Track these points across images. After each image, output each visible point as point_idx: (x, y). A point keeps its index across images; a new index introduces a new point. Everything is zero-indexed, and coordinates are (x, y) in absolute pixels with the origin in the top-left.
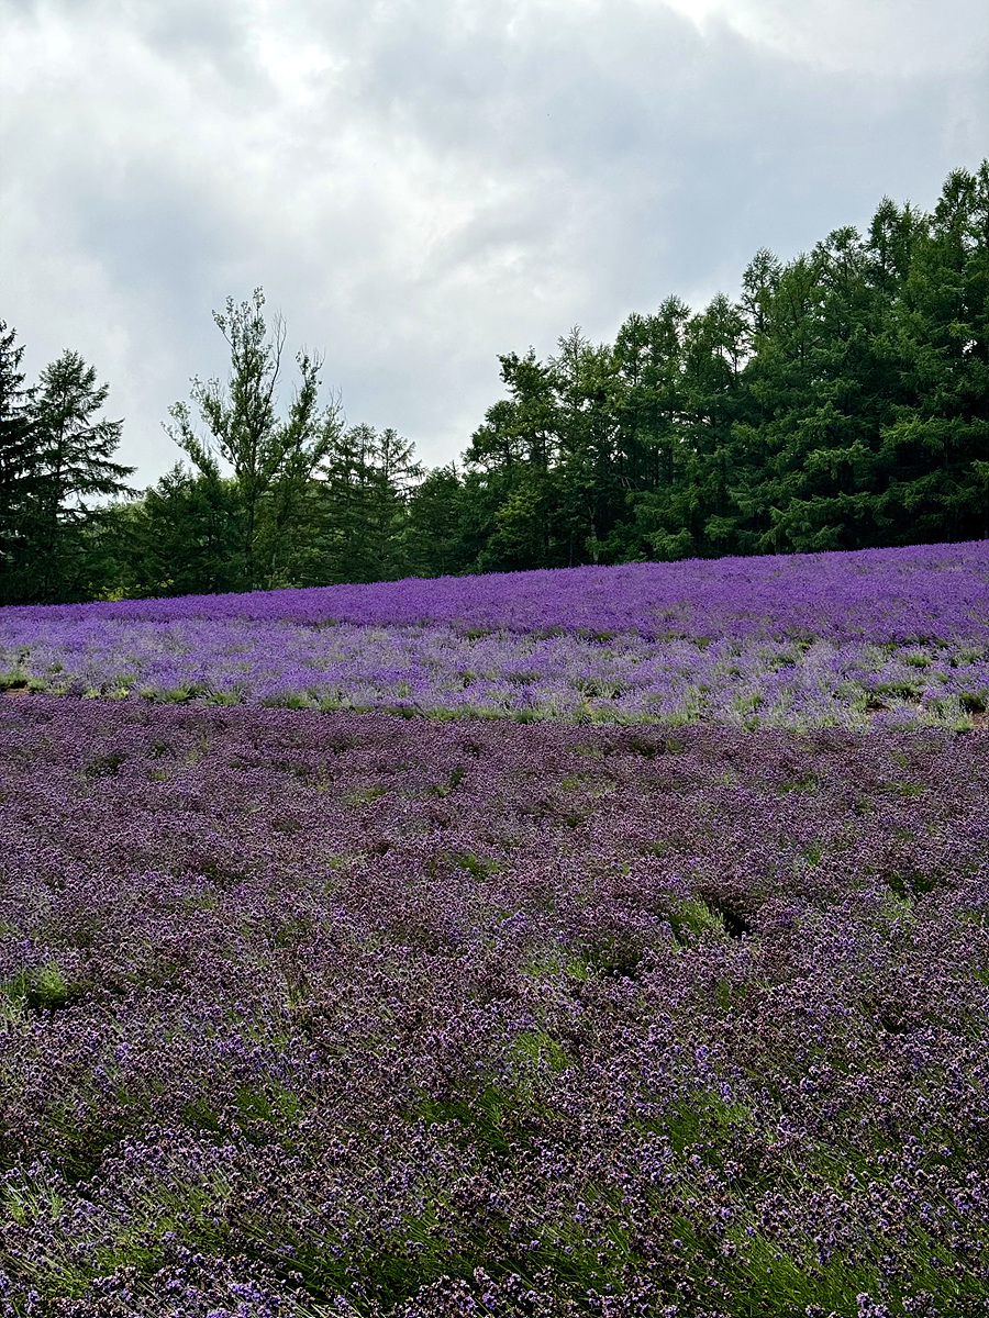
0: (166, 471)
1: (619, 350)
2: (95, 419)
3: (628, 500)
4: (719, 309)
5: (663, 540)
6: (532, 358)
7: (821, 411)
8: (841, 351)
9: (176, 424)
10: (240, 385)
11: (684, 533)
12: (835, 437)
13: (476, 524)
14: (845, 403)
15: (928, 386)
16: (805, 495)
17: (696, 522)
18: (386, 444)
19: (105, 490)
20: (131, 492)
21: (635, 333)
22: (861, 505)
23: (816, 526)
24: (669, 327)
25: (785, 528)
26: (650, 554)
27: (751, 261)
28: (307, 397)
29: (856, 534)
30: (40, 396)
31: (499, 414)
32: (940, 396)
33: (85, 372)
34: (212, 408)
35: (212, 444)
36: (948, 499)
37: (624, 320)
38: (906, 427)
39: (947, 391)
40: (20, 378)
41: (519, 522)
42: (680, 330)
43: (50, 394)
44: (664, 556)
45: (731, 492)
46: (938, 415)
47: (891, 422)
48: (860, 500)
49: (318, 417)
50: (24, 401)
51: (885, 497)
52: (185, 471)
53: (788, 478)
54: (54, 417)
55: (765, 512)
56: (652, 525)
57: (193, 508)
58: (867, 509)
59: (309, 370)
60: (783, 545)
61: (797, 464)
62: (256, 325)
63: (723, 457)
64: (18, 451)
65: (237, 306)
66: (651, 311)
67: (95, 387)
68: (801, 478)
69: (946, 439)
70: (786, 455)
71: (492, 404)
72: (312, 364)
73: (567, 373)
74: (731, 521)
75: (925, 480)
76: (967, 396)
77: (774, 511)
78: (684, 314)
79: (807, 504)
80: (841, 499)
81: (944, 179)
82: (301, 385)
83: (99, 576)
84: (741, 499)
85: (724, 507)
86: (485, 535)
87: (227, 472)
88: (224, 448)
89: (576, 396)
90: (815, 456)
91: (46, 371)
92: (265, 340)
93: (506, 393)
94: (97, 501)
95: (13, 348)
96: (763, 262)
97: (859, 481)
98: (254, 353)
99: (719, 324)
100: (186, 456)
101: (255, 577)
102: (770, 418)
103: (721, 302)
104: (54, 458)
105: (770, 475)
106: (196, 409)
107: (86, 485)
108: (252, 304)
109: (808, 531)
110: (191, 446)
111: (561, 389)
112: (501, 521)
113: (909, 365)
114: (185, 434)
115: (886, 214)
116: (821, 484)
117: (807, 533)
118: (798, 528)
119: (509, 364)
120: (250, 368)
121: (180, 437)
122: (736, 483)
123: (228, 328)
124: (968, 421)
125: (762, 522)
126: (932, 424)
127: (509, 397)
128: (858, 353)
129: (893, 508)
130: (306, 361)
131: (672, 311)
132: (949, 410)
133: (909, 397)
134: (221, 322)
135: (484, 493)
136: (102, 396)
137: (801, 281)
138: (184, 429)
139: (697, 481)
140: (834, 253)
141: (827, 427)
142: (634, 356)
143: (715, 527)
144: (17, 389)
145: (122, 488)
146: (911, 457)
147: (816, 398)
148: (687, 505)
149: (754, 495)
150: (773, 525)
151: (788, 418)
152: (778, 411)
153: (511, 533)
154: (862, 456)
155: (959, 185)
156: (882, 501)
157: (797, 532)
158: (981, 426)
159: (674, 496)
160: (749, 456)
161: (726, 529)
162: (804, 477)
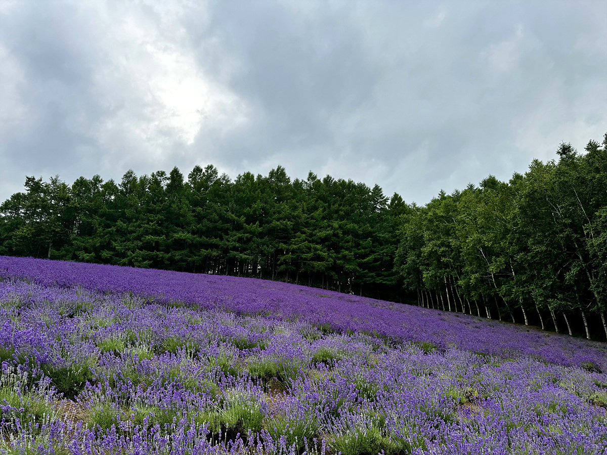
1: (74, 187)
3: (71, 238)
4: (112, 182)
5: (82, 254)
6: (41, 180)
7: (151, 224)
8: (160, 207)
11: (93, 254)
12: (155, 233)
14: (160, 223)
15: (188, 224)
16: (141, 249)
17: (97, 250)
21: (81, 183)
22: (161, 256)
23: (144, 260)
24: (95, 184)
25: (132, 258)
27: (126, 172)
29: (157, 264)
32: (192, 228)
36: (189, 259)
37: (78, 178)
39: (195, 226)
41: (24, 238)
44: (83, 260)
45: (113, 243)
48: (160, 254)
51: (170, 255)
53: (135, 242)
55: (126, 252)
56: (79, 249)
58: (162, 257)
60: (131, 264)
61: (138, 238)
63: (113, 231)
68: (140, 244)
70: (135, 235)
71: (16, 193)
73: (53, 189)
74: (112, 253)
75: (183, 252)
77: (129, 252)
78: (101, 181)
79: (142, 252)
80: (155, 253)
81: (194, 167)
84: (117, 246)
85: (110, 248)
90: (148, 237)
96: (131, 173)
97: (161, 248)
102: (131, 222)
105: (129, 240)
109: (140, 261)
112: (16, 236)
115: (175, 171)
116: (147, 246)
119: (30, 180)
122: (115, 241)
124: (200, 237)
125: (124, 255)
126: (190, 236)
127: (24, 192)
129: (171, 259)
131: (97, 180)
132: (193, 233)
139: (101, 237)
140: (158, 177)
141: (152, 229)
143: (105, 254)
146: (180, 244)
147: (149, 219)
148: (95, 245)
149: (121, 246)
150: (128, 256)
151: (138, 223)
152: (134, 220)
153: (19, 241)
154: (164, 240)
155: (198, 170)
156: (168, 256)
157: (137, 261)
158: (204, 239)
159: (90, 241)
160: (120, 232)
161: (109, 256)
162: (141, 243)
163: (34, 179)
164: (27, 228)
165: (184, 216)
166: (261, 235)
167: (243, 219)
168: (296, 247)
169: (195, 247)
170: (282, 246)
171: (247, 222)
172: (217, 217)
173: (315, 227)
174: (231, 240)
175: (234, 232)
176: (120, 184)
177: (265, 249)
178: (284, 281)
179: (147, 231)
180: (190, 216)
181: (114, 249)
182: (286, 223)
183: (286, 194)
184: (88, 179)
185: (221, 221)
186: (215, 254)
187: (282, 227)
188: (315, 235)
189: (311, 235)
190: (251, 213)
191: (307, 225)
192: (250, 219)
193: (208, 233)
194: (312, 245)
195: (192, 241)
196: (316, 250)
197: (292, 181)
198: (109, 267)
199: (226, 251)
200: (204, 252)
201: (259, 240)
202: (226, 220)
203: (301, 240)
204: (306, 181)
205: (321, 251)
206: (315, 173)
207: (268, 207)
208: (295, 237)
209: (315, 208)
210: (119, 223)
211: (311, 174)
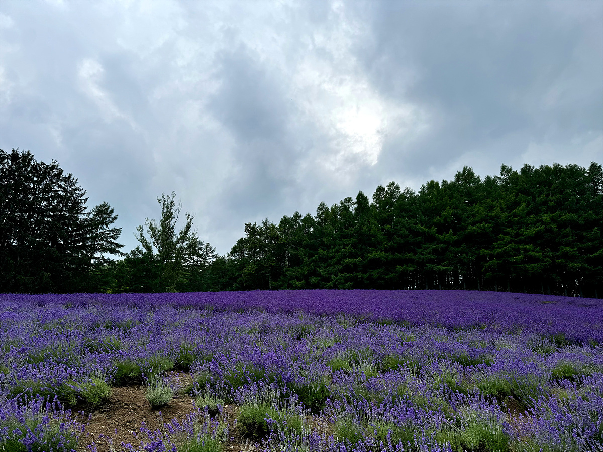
0: (133, 248)
1: (280, 225)
2: (111, 226)
3: (285, 270)
4: (308, 216)
5: (295, 283)
6: (255, 225)
7: (347, 247)
8: (352, 231)
9: (138, 233)
10: (164, 222)
11: (303, 281)
12: (352, 255)
13: (234, 274)
14: (354, 246)
16: (342, 272)
17: (306, 277)
18: (206, 247)
19: (111, 252)
20: (122, 254)
21: (285, 221)
23: (346, 282)
24: (296, 220)
25: (336, 281)
26: (290, 286)
27: (319, 205)
28: (188, 227)
29: (359, 285)
30: (91, 216)
31: (241, 241)
32: (384, 246)
33: (110, 210)
34: (152, 228)
35: (151, 241)
36: (387, 277)
38: (376, 254)
40: (85, 208)
41: (250, 274)
42: (299, 221)
43: (96, 216)
44: (296, 288)
45: (318, 270)
48: (360, 275)
49: (190, 234)
50: (85, 217)
51: (368, 274)
52: (140, 249)
53: (336, 267)
54: (93, 225)
55: (329, 276)
56: (292, 278)
57: (142, 261)
58: (362, 278)
59: (190, 219)
60: (335, 287)
61: (338, 262)
62: (171, 203)
63: (316, 259)
64: (79, 234)
65: (165, 197)
67: (113, 215)
70: (335, 260)
71: (240, 238)
72: (191, 217)
74: (318, 278)
75: (380, 270)
76: (392, 246)
77: (333, 277)
78: (301, 217)
79: (343, 275)
80: (354, 274)
82: (186, 224)
83: (106, 283)
84: (322, 272)
85: (316, 274)
86: (236, 278)
87: (155, 252)
88: (154, 243)
89: (265, 238)
90: (346, 260)
91: (95, 208)
92: (175, 208)
93: (245, 235)
94: (107, 255)
95: (84, 197)
96: (322, 205)
97: (359, 269)
98: (170, 212)
99: (308, 219)
100: (141, 244)
101: (161, 288)
102: (329, 248)
103: (310, 214)
104: (94, 238)
105: (330, 265)
106: (146, 229)
107: (105, 250)
108: (171, 196)
109: (343, 283)
110: (143, 240)
112: (244, 273)
114: (141, 237)
115: (360, 195)
116: (347, 269)
117: (343, 284)
118: (340, 282)
119: (248, 226)
120: (168, 216)
121: (139, 238)
122: (319, 267)
123: (162, 203)
124: (393, 254)
125: (328, 280)
126: (383, 254)
127: (245, 237)
129: (369, 278)
130: (189, 216)
131: (297, 216)
132: (386, 250)
134: (159, 201)
135: (236, 265)
136: (115, 218)
138: (141, 235)
139: (307, 265)
141: (349, 252)
143: (313, 280)
144: (83, 212)
145: (118, 252)
146: (375, 263)
147: (344, 244)
148: (304, 273)
149: (325, 271)
150: (332, 280)
151: (335, 249)
152: (332, 247)
153: (247, 278)
154: (361, 262)
155: (381, 189)
156: (366, 276)
157: (340, 283)
158: (398, 255)
159: (300, 270)
160: (323, 259)
161: (316, 281)
162: (341, 267)
163: (250, 224)
164: (251, 266)
165: (374, 236)
166: (457, 243)
167: (434, 229)
168: (500, 250)
169: (390, 265)
170: (483, 251)
171: (440, 231)
172: (406, 232)
173: (520, 225)
174: (426, 252)
175: (427, 245)
176: (316, 216)
177: (464, 257)
178: (494, 290)
179: (344, 255)
180: (380, 235)
181: (319, 275)
182: (484, 225)
183: (479, 195)
184: (290, 217)
185: (411, 235)
186: (411, 268)
187: (480, 231)
188: (522, 234)
189: (517, 235)
190: (442, 222)
191: (510, 224)
192: (442, 228)
193: (400, 248)
194: (521, 246)
195: (386, 259)
196: (526, 250)
197: (483, 179)
198: (318, 291)
199: (421, 264)
200: (399, 268)
201: (456, 249)
202: (416, 233)
203: (506, 242)
204: (500, 176)
205: (533, 251)
206: (508, 166)
207: (460, 212)
208: (497, 240)
209: (517, 204)
210: (320, 251)
211: (503, 168)
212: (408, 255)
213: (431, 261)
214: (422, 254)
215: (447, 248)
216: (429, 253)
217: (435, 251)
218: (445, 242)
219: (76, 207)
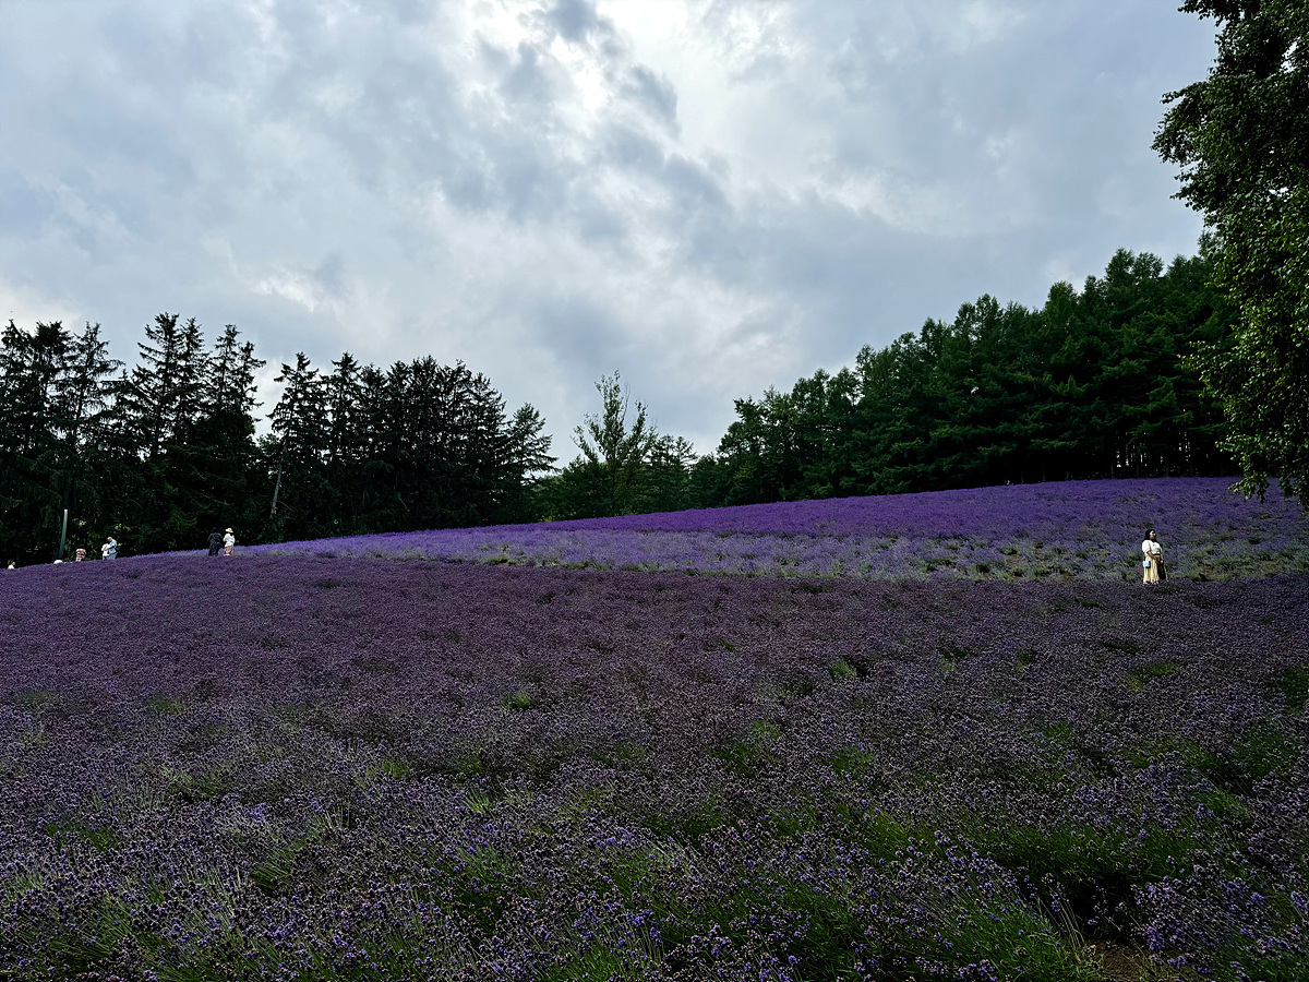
0: (573, 460)
1: (793, 395)
2: (539, 435)
3: (800, 469)
4: (844, 374)
5: (818, 489)
6: (751, 401)
7: (898, 424)
8: (908, 393)
9: (577, 436)
10: (608, 417)
11: (829, 485)
12: (906, 436)
13: (724, 483)
14: (910, 419)
15: (954, 410)
16: (890, 465)
17: (835, 479)
18: (679, 444)
19: (544, 469)
20: (556, 470)
21: (802, 387)
23: (897, 481)
24: (820, 384)
25: (881, 482)
26: (812, 496)
27: (860, 350)
28: (641, 422)
29: (918, 485)
30: (513, 425)
31: (734, 428)
32: (960, 415)
33: (534, 413)
34: (595, 428)
35: (594, 446)
36: (966, 467)
37: (797, 382)
38: (943, 431)
39: (964, 412)
40: (504, 416)
41: (745, 481)
42: (825, 385)
43: (518, 424)
44: (818, 497)
45: (853, 465)
46: (960, 424)
47: (935, 428)
48: (920, 468)
49: (646, 431)
50: (506, 427)
51: (933, 466)
52: (582, 459)
53: (882, 457)
54: (520, 435)
55: (871, 474)
56: (813, 481)
57: (585, 476)
58: (923, 472)
59: (642, 409)
60: (880, 491)
61: (886, 450)
62: (615, 388)
63: (848, 447)
64: (502, 451)
65: (606, 379)
66: (810, 376)
67: (539, 420)
68: (889, 457)
69: (964, 436)
70: (880, 446)
71: (731, 424)
72: (643, 406)
73: (768, 407)
74: (853, 479)
75: (954, 457)
76: (974, 415)
77: (875, 474)
78: (827, 377)
79: (892, 470)
80: (910, 467)
81: (959, 307)
82: (638, 416)
83: (540, 510)
84: (858, 468)
85: (850, 473)
86: (728, 488)
87: (602, 459)
88: (600, 447)
89: (773, 419)
90: (896, 445)
91: (516, 413)
92: (620, 395)
93: (738, 418)
94: (540, 474)
95: (500, 403)
96: (866, 350)
97: (919, 458)
98: (615, 401)
99: (845, 381)
100: (582, 452)
101: (615, 510)
102: (872, 428)
103: (845, 370)
104: (520, 454)
105: (872, 456)
106: (587, 429)
107: (535, 467)
108: (614, 378)
110: (584, 447)
111: (765, 415)
112: (737, 480)
113: (943, 400)
114: (581, 441)
115: (929, 325)
116: (899, 460)
117: (893, 485)
118: (888, 482)
119: (739, 404)
120: (613, 409)
121: (579, 443)
122: (855, 460)
123: (602, 390)
124: (975, 427)
125: (870, 479)
126: (957, 429)
127: (739, 420)
128: (917, 394)
129: (937, 471)
130: (640, 405)
132: (965, 422)
133: (943, 415)
134: (599, 387)
135: (728, 467)
136: (542, 424)
137: (886, 360)
138: (581, 438)
139: (835, 459)
140: (903, 345)
141: (902, 431)
142: (802, 398)
143: (845, 482)
144: (502, 422)
145: (552, 467)
146: (946, 445)
147: (894, 417)
148: (830, 471)
149: (864, 466)
150: (875, 481)
153: (743, 486)
154: (921, 446)
155: (966, 310)
157: (888, 484)
158: (982, 429)
159: (824, 467)
160: (860, 446)
161: (851, 484)
163: (742, 401)
164: (747, 467)
167: (1048, 377)
168: (1155, 405)
171: (1055, 380)
174: (1030, 421)
175: (1035, 406)
176: (858, 370)
179: (894, 436)
181: (853, 473)
182: (1127, 363)
184: (808, 380)
185: (1006, 392)
187: (1124, 374)
190: (1062, 362)
193: (992, 416)
197: (1167, 266)
198: (855, 500)
199: (1024, 441)
200: (984, 451)
201: (1083, 409)
202: (1016, 388)
204: (1199, 256)
212: (1002, 427)
213: (1038, 434)
214: (1025, 423)
215: (1067, 408)
216: (1036, 421)
217: (1048, 416)
218: (1064, 399)
219: (493, 418)
